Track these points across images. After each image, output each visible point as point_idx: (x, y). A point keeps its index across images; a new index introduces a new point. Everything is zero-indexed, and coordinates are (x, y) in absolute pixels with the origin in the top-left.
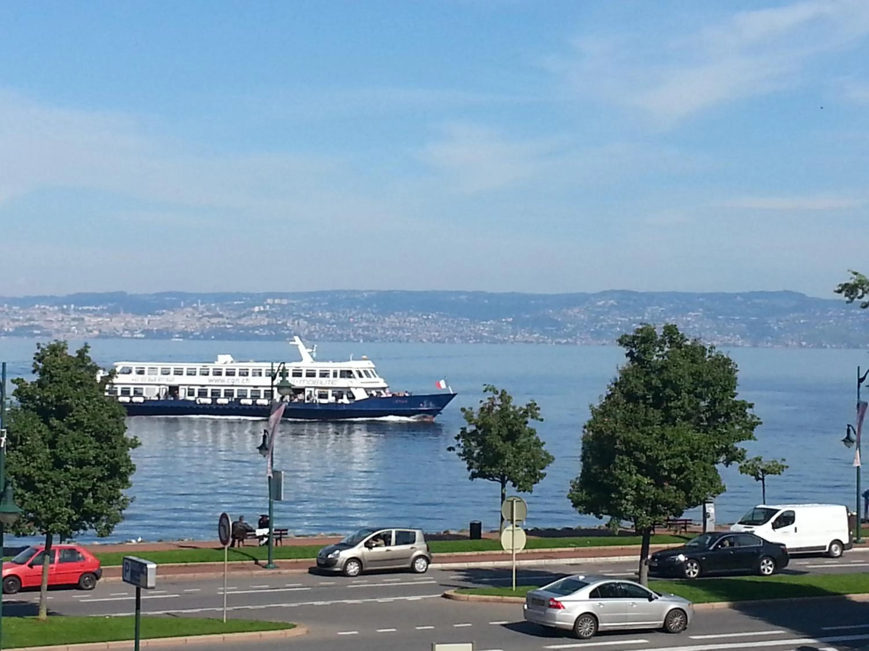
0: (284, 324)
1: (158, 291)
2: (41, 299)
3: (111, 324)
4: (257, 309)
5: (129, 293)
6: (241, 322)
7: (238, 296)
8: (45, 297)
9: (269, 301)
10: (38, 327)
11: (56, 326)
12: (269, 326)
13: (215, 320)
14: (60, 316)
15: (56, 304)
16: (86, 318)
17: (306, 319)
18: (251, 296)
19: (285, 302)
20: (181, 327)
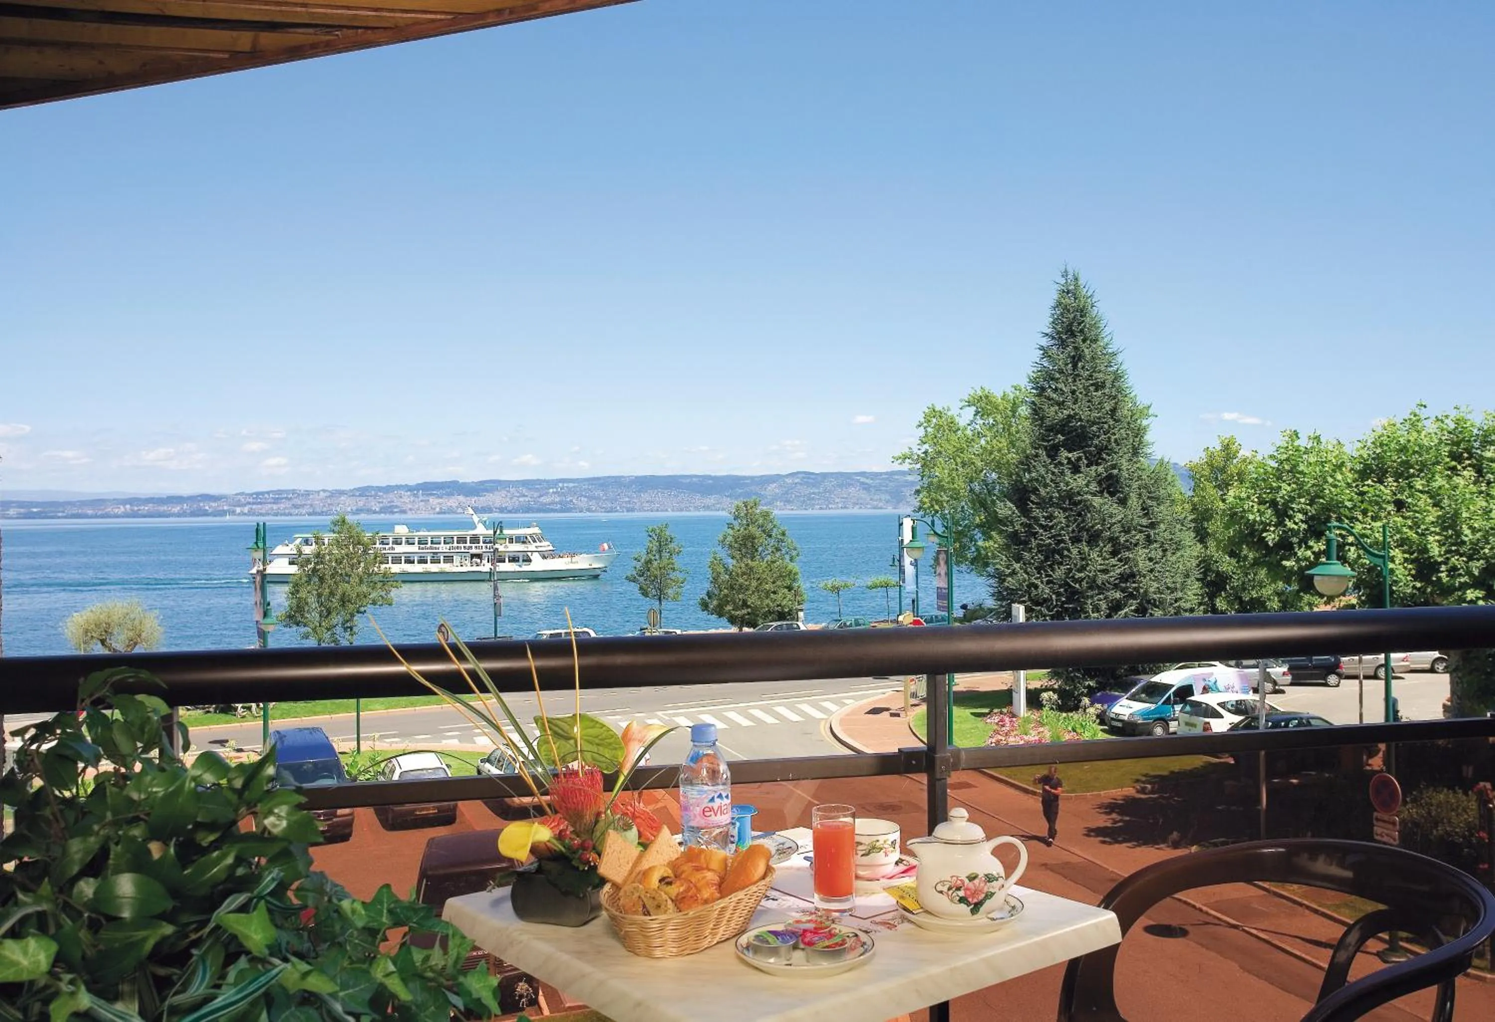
0: (571, 501)
1: (481, 479)
2: (398, 487)
3: (449, 504)
4: (551, 490)
5: (461, 481)
6: (542, 499)
7: (539, 482)
8: (401, 486)
9: (560, 485)
10: (397, 507)
11: (410, 506)
12: (560, 503)
13: (521, 499)
14: (412, 499)
15: (409, 490)
16: (431, 500)
17: (585, 497)
18: (547, 481)
19: (571, 485)
20: (497, 505)
